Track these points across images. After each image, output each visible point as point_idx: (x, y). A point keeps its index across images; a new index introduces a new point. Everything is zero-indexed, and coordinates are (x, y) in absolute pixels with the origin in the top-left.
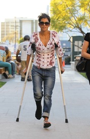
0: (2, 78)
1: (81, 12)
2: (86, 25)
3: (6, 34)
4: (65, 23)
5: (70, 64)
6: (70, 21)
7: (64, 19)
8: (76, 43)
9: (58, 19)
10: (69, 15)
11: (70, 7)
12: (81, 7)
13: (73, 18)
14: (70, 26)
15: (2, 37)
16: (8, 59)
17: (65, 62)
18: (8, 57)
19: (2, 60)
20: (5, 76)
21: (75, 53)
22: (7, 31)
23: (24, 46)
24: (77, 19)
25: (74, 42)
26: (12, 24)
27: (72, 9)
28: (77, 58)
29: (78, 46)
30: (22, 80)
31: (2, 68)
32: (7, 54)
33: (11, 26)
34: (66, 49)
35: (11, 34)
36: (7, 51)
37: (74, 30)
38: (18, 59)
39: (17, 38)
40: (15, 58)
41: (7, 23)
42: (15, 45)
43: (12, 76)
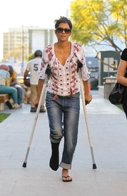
0: (5, 109)
1: (113, 18)
2: (119, 35)
3: (11, 49)
4: (90, 33)
5: (97, 89)
6: (98, 31)
7: (89, 28)
8: (106, 60)
9: (80, 28)
10: (96, 22)
11: (98, 12)
12: (112, 11)
13: (102, 26)
14: (98, 37)
15: (5, 53)
16: (13, 83)
17: (91, 86)
18: (13, 80)
19: (4, 84)
20: (9, 106)
21: (104, 75)
22: (11, 45)
23: (35, 65)
24: (107, 28)
25: (102, 59)
26: (18, 35)
27: (100, 14)
28: (107, 81)
29: (108, 65)
30: (31, 111)
31: (4, 95)
32: (11, 76)
33: (18, 38)
34: (92, 68)
35: (17, 48)
36: (11, 72)
37: (103, 43)
38: (27, 83)
39: (25, 55)
40: (22, 81)
41: (11, 33)
42: (23, 63)
43: (18, 106)
